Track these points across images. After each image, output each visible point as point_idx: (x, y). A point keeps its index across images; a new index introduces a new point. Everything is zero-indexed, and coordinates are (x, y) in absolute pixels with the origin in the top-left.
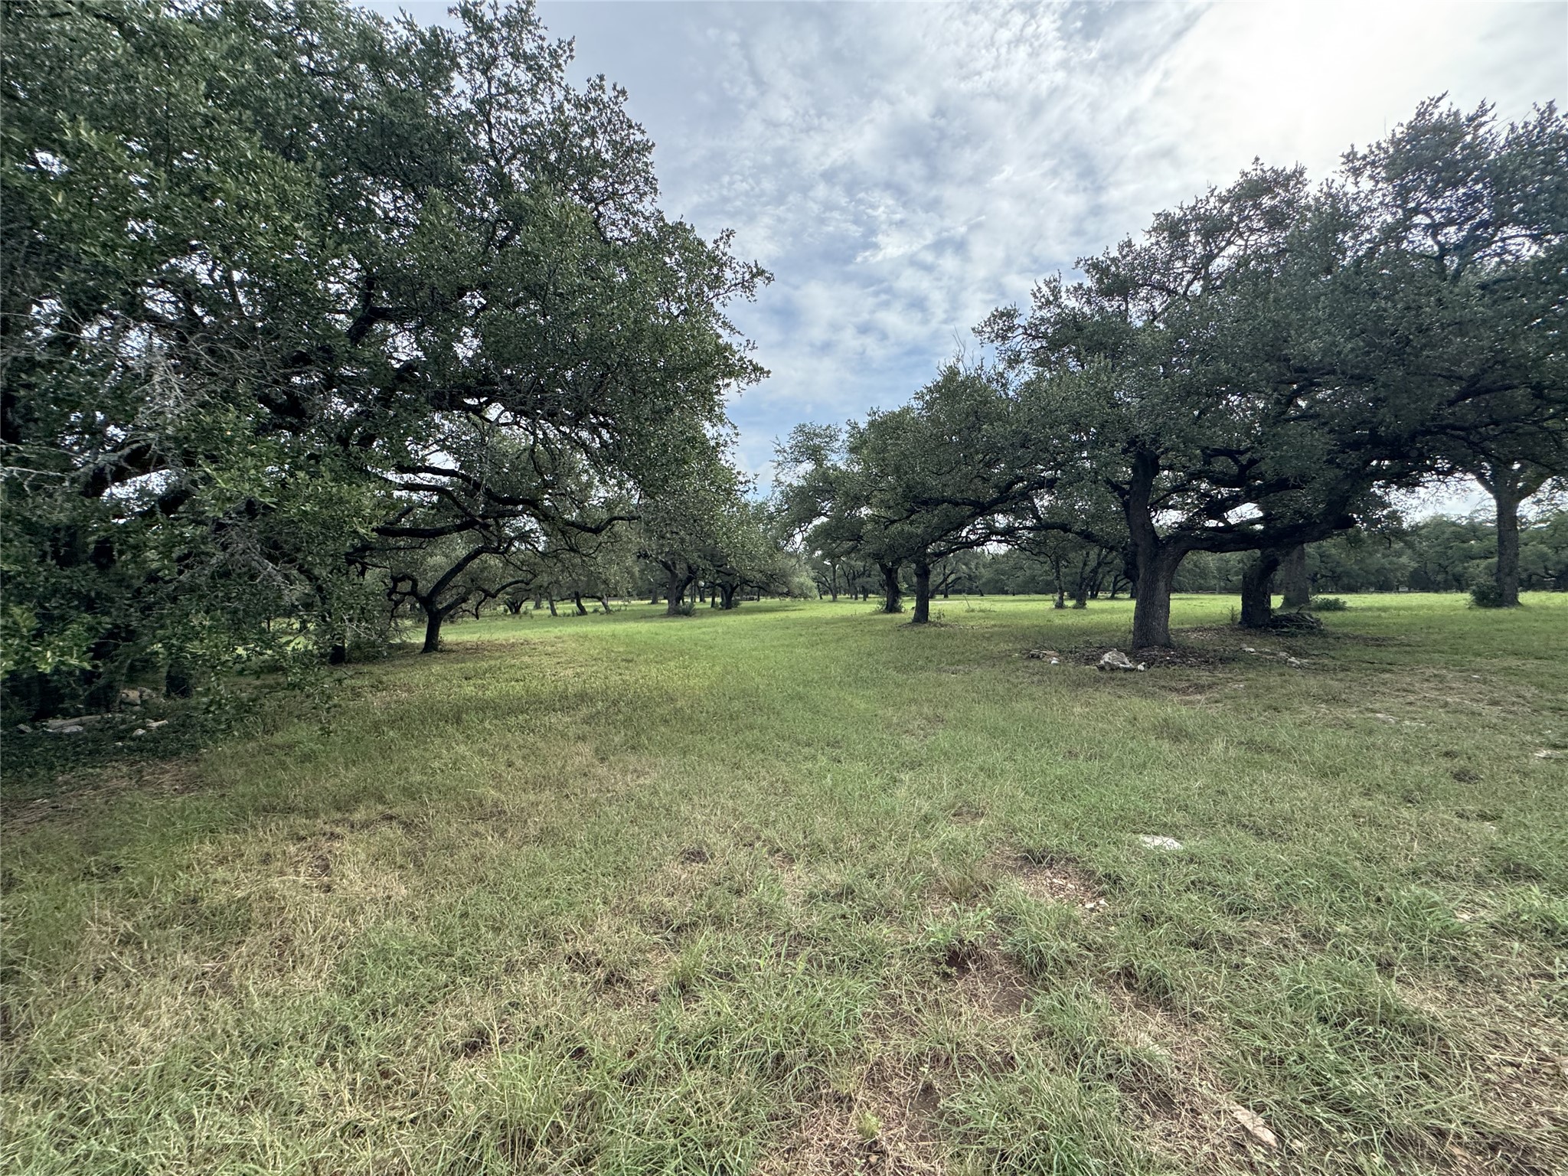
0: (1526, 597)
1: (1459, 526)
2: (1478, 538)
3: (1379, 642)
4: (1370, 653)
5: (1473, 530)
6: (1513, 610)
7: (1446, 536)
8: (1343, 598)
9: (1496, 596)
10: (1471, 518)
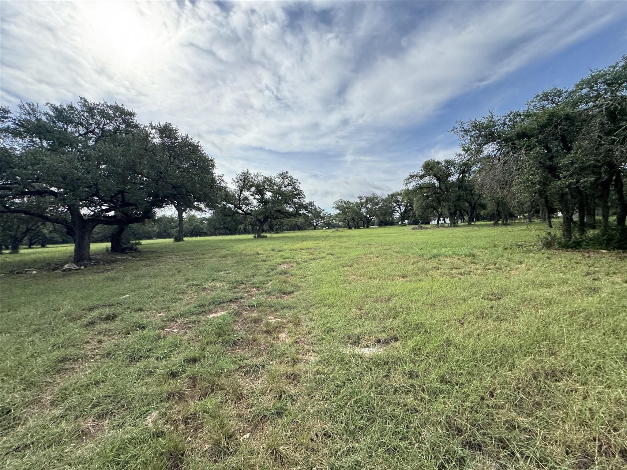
0: (185, 239)
1: (169, 218)
2: (173, 222)
3: (155, 252)
4: (154, 255)
5: (172, 220)
6: (183, 242)
7: (166, 221)
8: (141, 241)
9: (178, 239)
10: (171, 216)
